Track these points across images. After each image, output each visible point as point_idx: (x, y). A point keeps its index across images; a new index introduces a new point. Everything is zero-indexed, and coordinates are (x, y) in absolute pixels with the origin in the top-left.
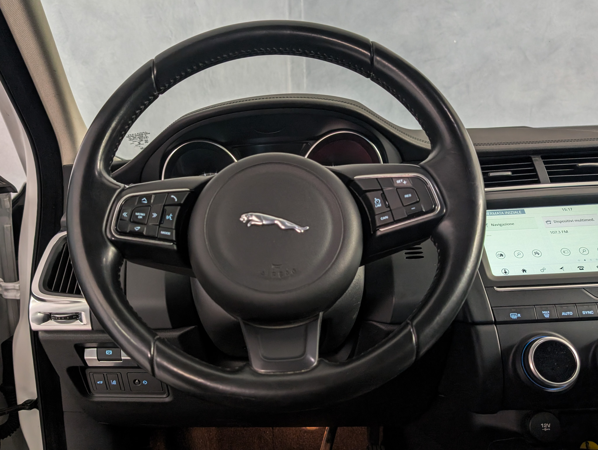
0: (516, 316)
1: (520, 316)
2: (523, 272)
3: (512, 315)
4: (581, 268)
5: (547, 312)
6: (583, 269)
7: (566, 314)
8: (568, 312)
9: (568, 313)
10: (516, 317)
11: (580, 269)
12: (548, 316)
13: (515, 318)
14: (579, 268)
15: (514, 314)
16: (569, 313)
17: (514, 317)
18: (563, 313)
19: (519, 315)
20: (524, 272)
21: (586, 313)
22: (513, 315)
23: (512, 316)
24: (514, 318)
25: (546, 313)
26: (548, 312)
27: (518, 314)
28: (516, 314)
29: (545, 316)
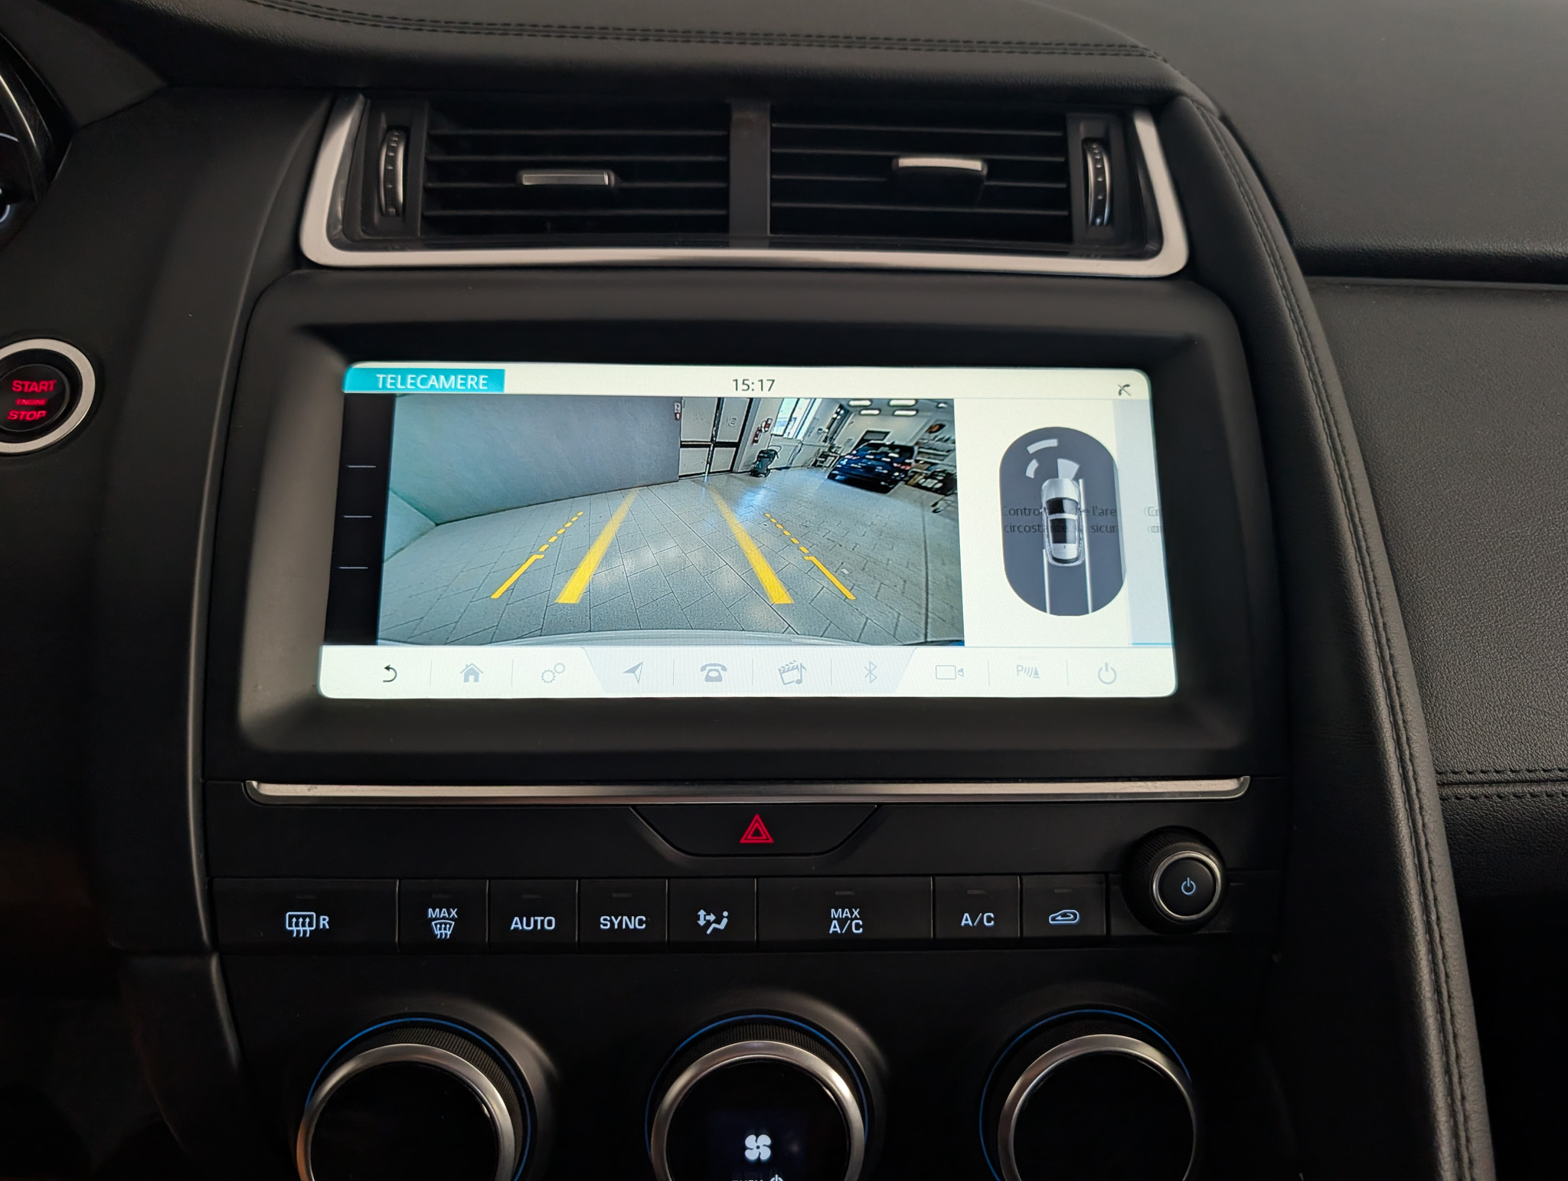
0: (310, 925)
1: (327, 927)
2: (466, 680)
3: (294, 920)
4: (713, 674)
5: (449, 914)
6: (719, 679)
7: (528, 925)
8: (539, 919)
9: (536, 922)
10: (308, 929)
11: (708, 679)
12: (449, 933)
13: (305, 932)
14: (705, 672)
15: (304, 917)
16: (542, 922)
17: (301, 929)
18: (516, 919)
19: (324, 922)
20: (472, 678)
21: (616, 923)
22: (298, 917)
23: (290, 925)
24: (298, 932)
25: (444, 918)
26: (454, 913)
27: (322, 917)
28: (311, 917)
29: (438, 932)
